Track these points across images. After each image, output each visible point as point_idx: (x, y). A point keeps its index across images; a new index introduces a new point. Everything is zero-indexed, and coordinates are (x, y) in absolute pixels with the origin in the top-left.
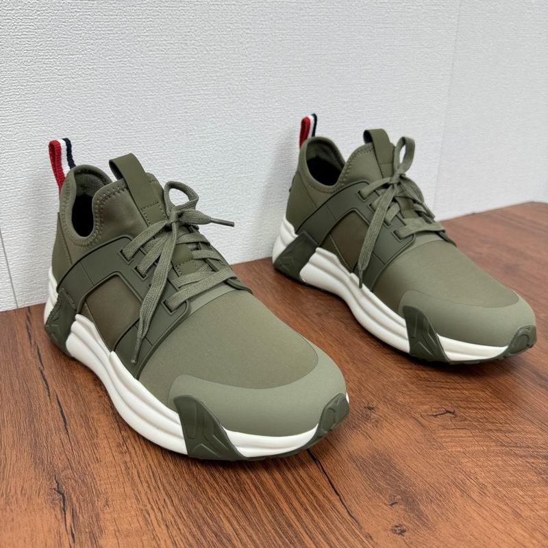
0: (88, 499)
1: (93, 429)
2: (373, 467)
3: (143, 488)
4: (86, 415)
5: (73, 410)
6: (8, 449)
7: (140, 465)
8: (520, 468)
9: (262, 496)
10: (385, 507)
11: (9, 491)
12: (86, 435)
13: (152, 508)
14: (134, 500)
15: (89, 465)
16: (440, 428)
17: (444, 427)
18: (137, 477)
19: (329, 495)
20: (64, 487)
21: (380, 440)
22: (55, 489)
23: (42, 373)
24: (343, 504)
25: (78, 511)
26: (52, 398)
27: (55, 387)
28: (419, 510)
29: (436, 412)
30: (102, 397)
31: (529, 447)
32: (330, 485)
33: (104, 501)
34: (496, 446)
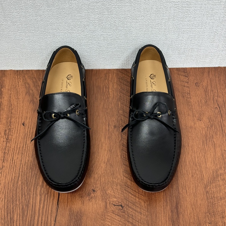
16: (111, 211)
29: (117, 203)
30: (4, 141)
32: (55, 217)
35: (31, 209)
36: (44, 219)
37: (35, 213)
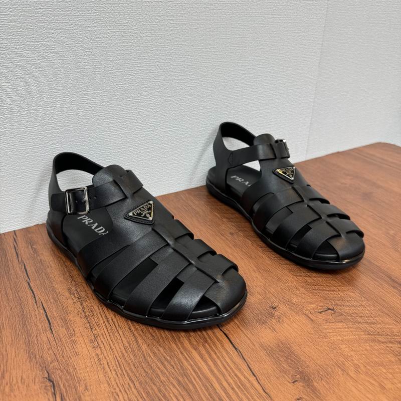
0: (72, 385)
1: (71, 329)
2: (278, 354)
3: (112, 375)
4: (65, 318)
5: (55, 314)
6: (8, 347)
7: (108, 357)
8: (382, 351)
9: (200, 379)
10: (289, 384)
11: (11, 380)
12: (66, 333)
13: (120, 391)
14: (106, 385)
15: (70, 358)
16: (324, 322)
17: (327, 321)
18: (107, 366)
19: (248, 376)
20: (53, 376)
21: (282, 332)
22: (46, 378)
23: (29, 284)
24: (259, 383)
25: (65, 395)
26: (38, 304)
27: (40, 296)
28: (313, 386)
29: (321, 309)
30: (75, 303)
31: (387, 335)
32: (249, 369)
33: (84, 387)
34: (365, 334)
35: (196, 377)
36: (232, 381)
37: (207, 379)
